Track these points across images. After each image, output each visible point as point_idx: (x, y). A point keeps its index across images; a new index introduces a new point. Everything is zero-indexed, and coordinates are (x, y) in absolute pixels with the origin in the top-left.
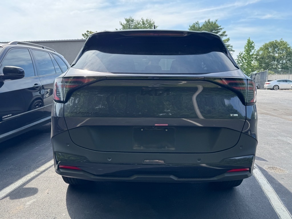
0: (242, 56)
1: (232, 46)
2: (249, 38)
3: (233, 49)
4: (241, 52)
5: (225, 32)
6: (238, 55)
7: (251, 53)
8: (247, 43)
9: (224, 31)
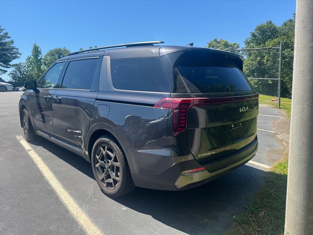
0: (30, 60)
1: (18, 49)
2: (35, 43)
3: (19, 52)
4: (30, 56)
5: (6, 34)
6: (27, 59)
7: (39, 58)
8: (34, 48)
9: (6, 32)
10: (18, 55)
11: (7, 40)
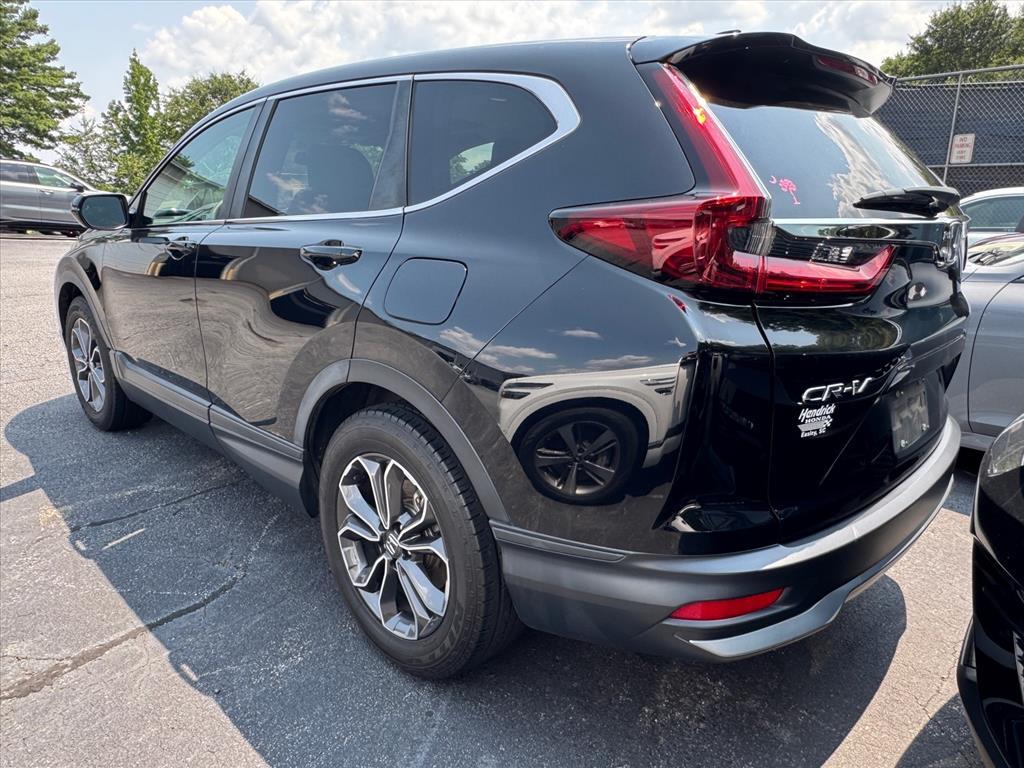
0: (120, 115)
2: (135, 55)
3: (83, 89)
4: (117, 103)
6: (106, 114)
8: (130, 71)
9: (32, 10)
10: (77, 101)
11: (34, 40)
